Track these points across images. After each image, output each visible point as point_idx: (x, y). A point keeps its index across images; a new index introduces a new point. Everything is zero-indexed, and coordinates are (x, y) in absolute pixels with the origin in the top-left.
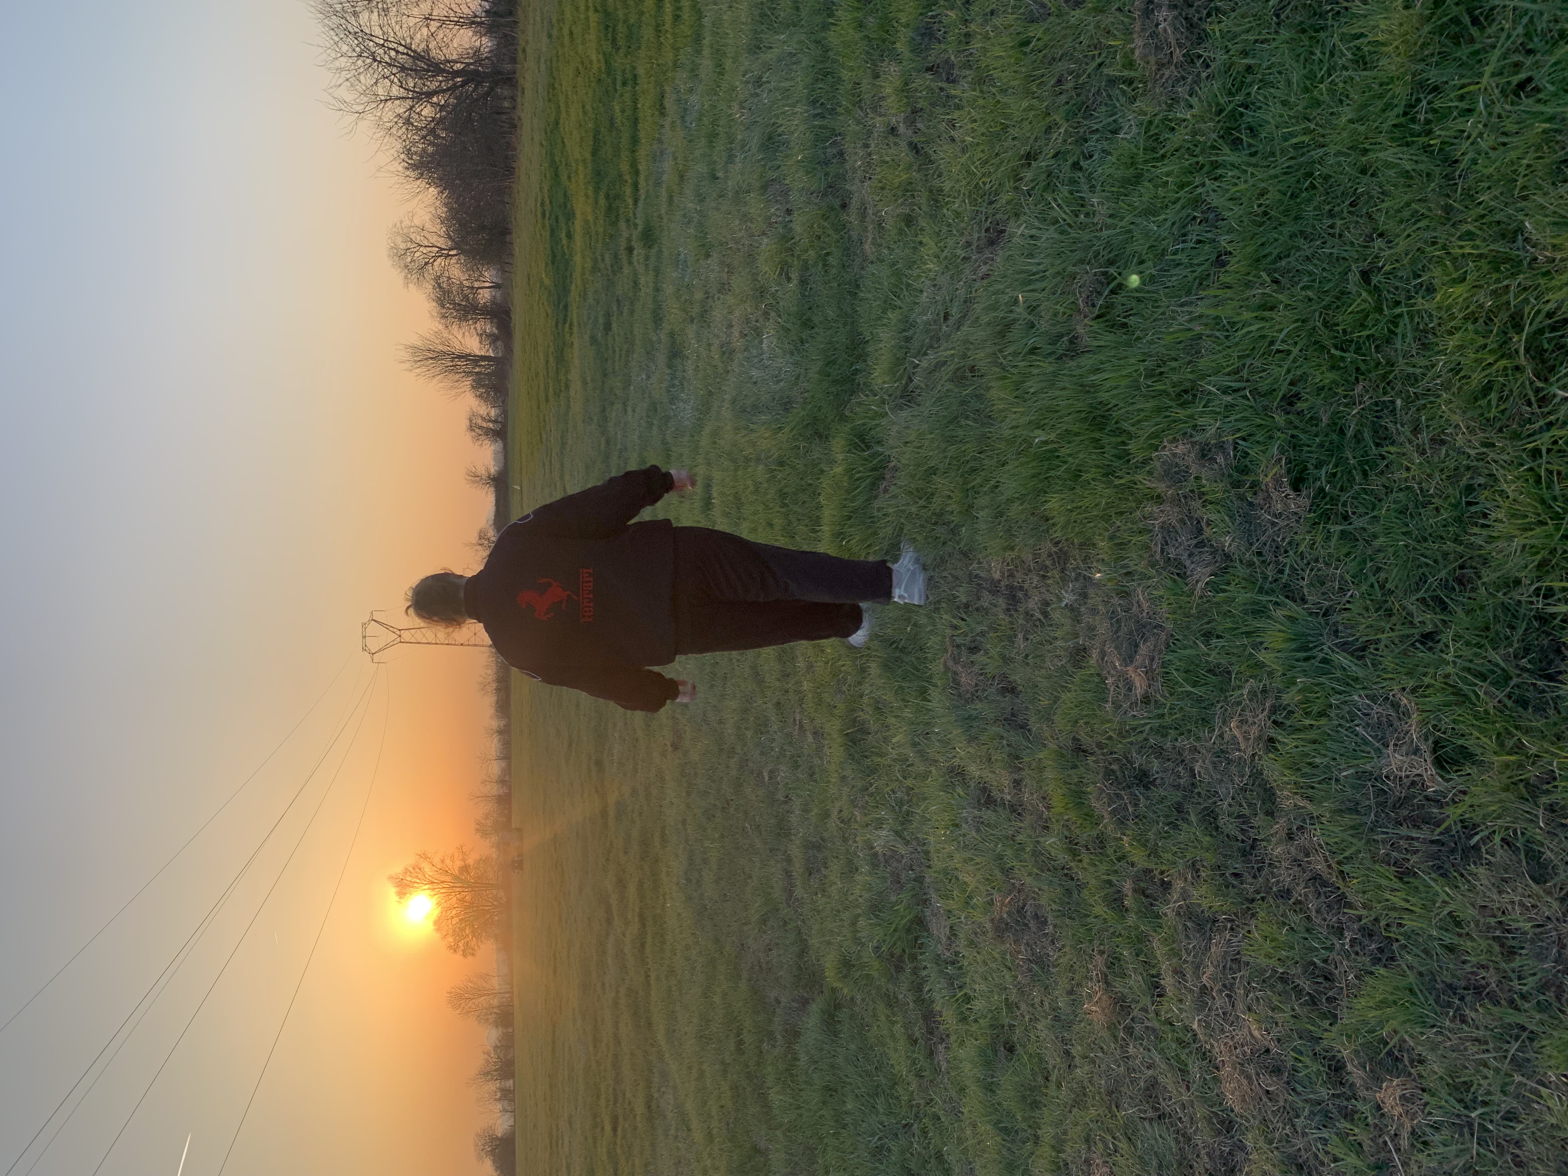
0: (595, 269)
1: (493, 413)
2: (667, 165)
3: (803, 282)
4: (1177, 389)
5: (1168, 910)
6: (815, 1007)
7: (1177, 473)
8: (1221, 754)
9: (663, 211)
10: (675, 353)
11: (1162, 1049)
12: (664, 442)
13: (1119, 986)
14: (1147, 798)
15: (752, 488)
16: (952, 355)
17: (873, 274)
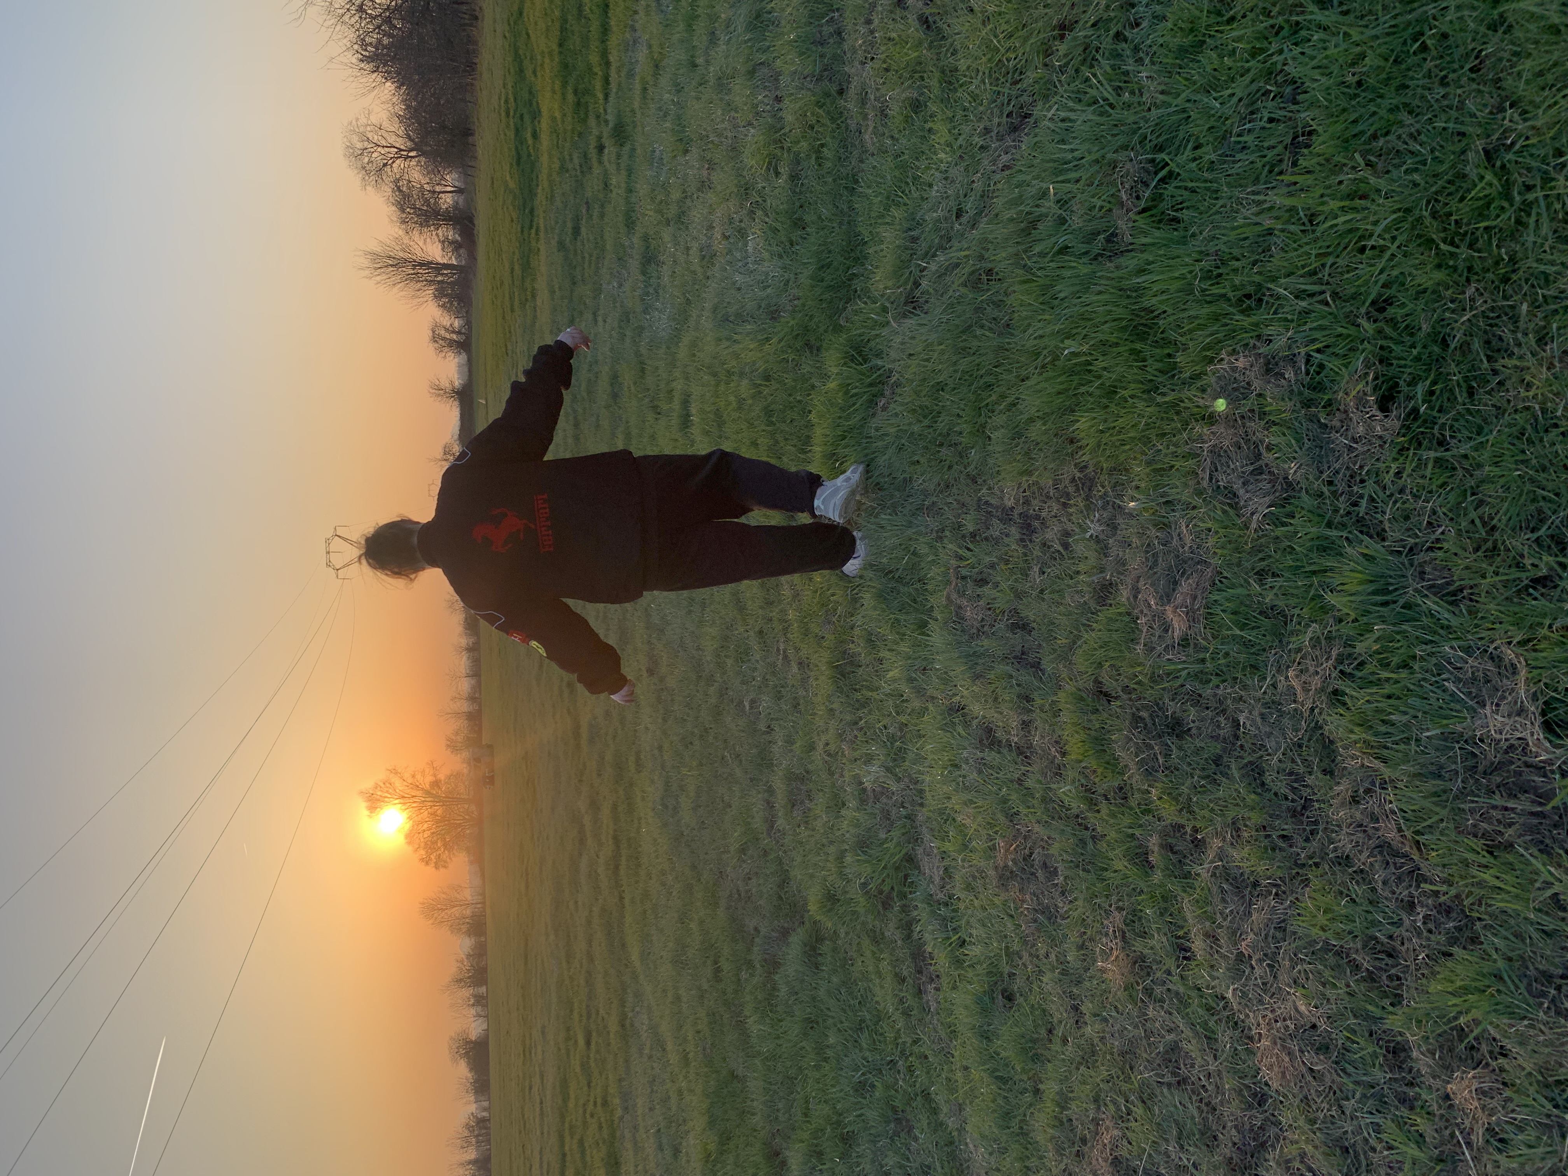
0: (563, 169)
1: (457, 323)
2: (642, 55)
3: (794, 177)
4: (1239, 293)
5: (1203, 871)
6: (797, 939)
7: (1235, 390)
8: (1273, 705)
9: (636, 105)
10: (650, 259)
11: (1187, 1014)
12: (638, 354)
13: (1138, 946)
14: (1180, 748)
15: (734, 405)
16: (966, 256)
17: (874, 167)
